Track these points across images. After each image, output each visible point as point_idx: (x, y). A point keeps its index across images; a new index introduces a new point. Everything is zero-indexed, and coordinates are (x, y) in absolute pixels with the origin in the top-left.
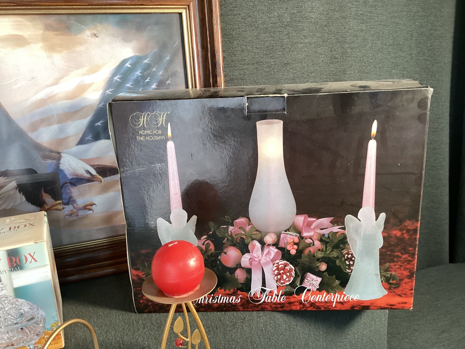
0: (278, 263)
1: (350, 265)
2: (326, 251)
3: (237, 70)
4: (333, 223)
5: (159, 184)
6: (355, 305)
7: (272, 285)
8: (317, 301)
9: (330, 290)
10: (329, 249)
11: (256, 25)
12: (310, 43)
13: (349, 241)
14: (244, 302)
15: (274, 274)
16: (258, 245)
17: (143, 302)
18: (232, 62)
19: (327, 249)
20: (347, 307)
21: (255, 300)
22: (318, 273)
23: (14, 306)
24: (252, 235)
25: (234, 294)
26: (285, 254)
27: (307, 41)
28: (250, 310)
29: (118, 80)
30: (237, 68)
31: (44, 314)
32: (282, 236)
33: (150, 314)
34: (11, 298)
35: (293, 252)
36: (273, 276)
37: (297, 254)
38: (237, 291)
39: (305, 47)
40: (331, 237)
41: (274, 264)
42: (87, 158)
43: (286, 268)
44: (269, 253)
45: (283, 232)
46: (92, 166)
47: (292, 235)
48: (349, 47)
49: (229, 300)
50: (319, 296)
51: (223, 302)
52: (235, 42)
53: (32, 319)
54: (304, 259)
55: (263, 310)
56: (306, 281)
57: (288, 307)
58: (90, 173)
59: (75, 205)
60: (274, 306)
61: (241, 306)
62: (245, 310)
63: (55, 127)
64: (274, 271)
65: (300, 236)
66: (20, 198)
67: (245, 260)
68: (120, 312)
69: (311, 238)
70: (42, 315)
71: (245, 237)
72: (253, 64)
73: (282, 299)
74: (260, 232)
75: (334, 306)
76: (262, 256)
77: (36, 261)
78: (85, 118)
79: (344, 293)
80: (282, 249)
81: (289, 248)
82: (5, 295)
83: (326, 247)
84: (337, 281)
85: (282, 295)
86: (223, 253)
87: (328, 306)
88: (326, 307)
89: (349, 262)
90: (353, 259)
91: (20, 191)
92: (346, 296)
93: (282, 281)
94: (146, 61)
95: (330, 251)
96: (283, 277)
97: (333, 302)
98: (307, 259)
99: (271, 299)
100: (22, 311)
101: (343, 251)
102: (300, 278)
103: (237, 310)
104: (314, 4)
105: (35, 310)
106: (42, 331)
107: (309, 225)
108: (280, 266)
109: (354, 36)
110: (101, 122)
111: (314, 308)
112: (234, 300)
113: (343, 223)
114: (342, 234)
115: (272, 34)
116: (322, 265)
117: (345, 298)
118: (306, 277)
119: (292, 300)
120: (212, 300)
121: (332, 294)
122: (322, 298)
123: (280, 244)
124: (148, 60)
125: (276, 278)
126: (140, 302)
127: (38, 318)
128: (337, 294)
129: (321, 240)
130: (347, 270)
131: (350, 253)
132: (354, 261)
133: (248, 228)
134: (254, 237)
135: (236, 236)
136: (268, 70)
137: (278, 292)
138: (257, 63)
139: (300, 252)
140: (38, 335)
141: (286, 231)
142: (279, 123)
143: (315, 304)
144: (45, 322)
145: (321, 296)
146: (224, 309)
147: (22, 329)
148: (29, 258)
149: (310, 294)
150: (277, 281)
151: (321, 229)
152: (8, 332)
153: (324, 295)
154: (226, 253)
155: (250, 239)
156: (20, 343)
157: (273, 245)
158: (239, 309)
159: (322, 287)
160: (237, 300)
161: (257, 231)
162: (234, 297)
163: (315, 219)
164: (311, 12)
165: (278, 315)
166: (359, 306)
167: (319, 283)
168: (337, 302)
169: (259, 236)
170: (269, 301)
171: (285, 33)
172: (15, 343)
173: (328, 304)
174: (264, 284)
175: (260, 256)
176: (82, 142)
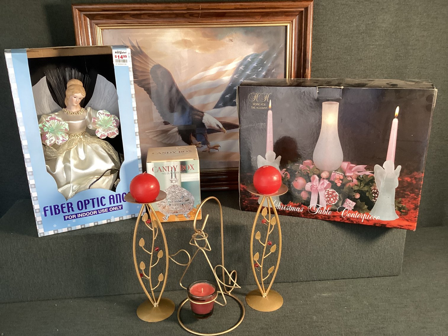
0: (328, 190)
1: (375, 197)
2: (360, 186)
3: (322, 63)
4: (367, 169)
5: (261, 135)
6: (376, 223)
7: (323, 203)
8: (351, 217)
9: (361, 211)
10: (362, 185)
11: (339, 32)
12: (380, 45)
13: (376, 181)
14: (305, 212)
15: (325, 197)
16: (317, 178)
17: (245, 204)
18: (319, 58)
19: (361, 185)
20: (371, 223)
21: (312, 211)
22: (354, 200)
23: (180, 191)
24: (313, 171)
25: (299, 206)
26: (334, 185)
27: (378, 43)
28: (308, 217)
29: (242, 69)
30: (322, 62)
31: (194, 198)
32: (333, 174)
33: (248, 212)
34: (179, 187)
35: (339, 185)
36: (325, 198)
37: (342, 186)
38: (301, 205)
39: (376, 48)
40: (364, 178)
41: (326, 191)
42: (218, 117)
43: (334, 194)
44: (323, 184)
45: (333, 171)
46: (221, 122)
47: (339, 174)
48: (411, 49)
49: (296, 209)
50: (353, 214)
51: (292, 210)
52: (323, 44)
53: (188, 200)
54: (345, 189)
55: (316, 218)
56: (346, 203)
57: (332, 218)
58: (219, 126)
59: (209, 145)
60: (324, 217)
61: (303, 214)
62: (305, 217)
63: (203, 97)
64: (326, 195)
65: (344, 175)
66: (179, 138)
67: (308, 186)
68: (231, 209)
69: (351, 177)
70: (193, 199)
71: (309, 172)
72: (334, 59)
73: (329, 213)
74: (319, 170)
75: (362, 222)
76: (319, 185)
77: (193, 169)
78: (220, 92)
79: (370, 214)
80: (332, 182)
81: (336, 181)
82: (177, 185)
83: (361, 184)
84: (366, 206)
85: (329, 211)
86: (295, 181)
87: (358, 221)
88: (357, 221)
89: (375, 195)
90: (378, 193)
91: (179, 134)
92: (371, 216)
93: (330, 202)
94: (261, 57)
95: (363, 186)
96: (331, 199)
97: (362, 219)
98: (347, 190)
99: (322, 212)
100: (184, 195)
101: (371, 187)
102: (342, 201)
103: (300, 216)
104: (385, 17)
105: (190, 196)
106: (192, 208)
107: (351, 168)
108: (330, 193)
109: (416, 40)
110: (229, 95)
111: (349, 221)
112: (298, 210)
113: (373, 170)
114: (371, 176)
115: (351, 39)
116: (357, 195)
117: (370, 218)
118: (346, 201)
119: (335, 214)
120: (286, 208)
121: (362, 214)
122: (355, 215)
123: (331, 179)
124: (262, 56)
125: (326, 199)
126: (243, 204)
127: (191, 200)
128: (365, 214)
129: (358, 179)
130: (373, 200)
131: (376, 189)
132: (378, 194)
133: (312, 167)
134: (315, 172)
135: (303, 171)
136: (345, 63)
137: (327, 208)
138: (337, 58)
139: (343, 185)
140: (189, 209)
141: (335, 171)
142: (336, 104)
143: (350, 219)
144: (194, 203)
145: (354, 214)
146: (292, 215)
147: (182, 205)
148: (190, 167)
149: (347, 212)
150: (327, 202)
151: (358, 172)
152: (176, 205)
153: (357, 214)
154: (296, 181)
155: (312, 174)
156: (180, 212)
157: (327, 179)
158: (302, 216)
159: (356, 209)
160: (301, 210)
161: (317, 169)
162: (299, 208)
163: (354, 165)
164: (382, 23)
165: (326, 223)
166: (379, 224)
167: (354, 206)
168: (364, 219)
169: (318, 172)
170: (321, 213)
171: (361, 37)
172: (178, 212)
173: (358, 220)
174: (318, 203)
175: (318, 185)
176: (217, 107)
